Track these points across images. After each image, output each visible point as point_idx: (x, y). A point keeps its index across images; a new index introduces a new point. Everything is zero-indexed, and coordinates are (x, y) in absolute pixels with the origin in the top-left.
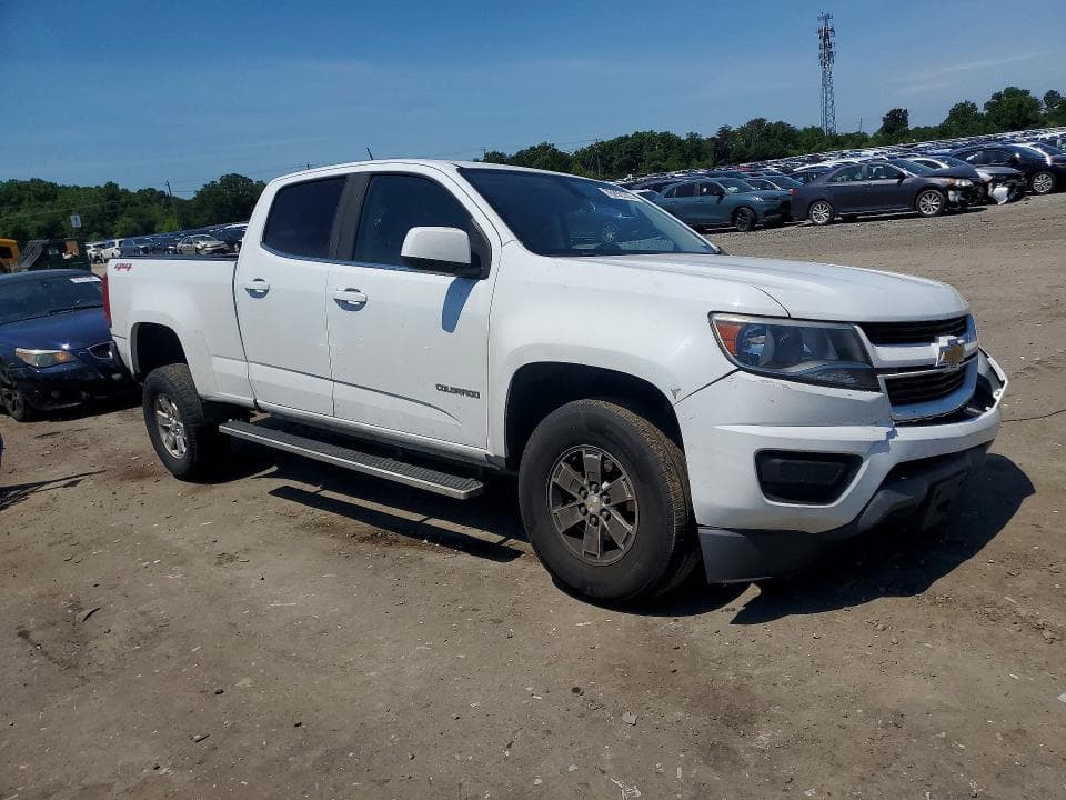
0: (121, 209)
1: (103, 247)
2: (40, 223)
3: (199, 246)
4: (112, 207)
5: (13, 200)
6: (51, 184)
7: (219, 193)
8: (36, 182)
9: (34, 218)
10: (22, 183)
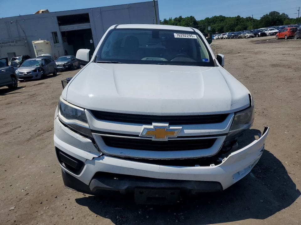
0: (239, 23)
1: (224, 35)
2: (219, 27)
3: (246, 35)
4: (237, 23)
5: (214, 21)
6: (224, 17)
7: (268, 18)
8: (221, 16)
9: (218, 26)
10: (217, 17)
